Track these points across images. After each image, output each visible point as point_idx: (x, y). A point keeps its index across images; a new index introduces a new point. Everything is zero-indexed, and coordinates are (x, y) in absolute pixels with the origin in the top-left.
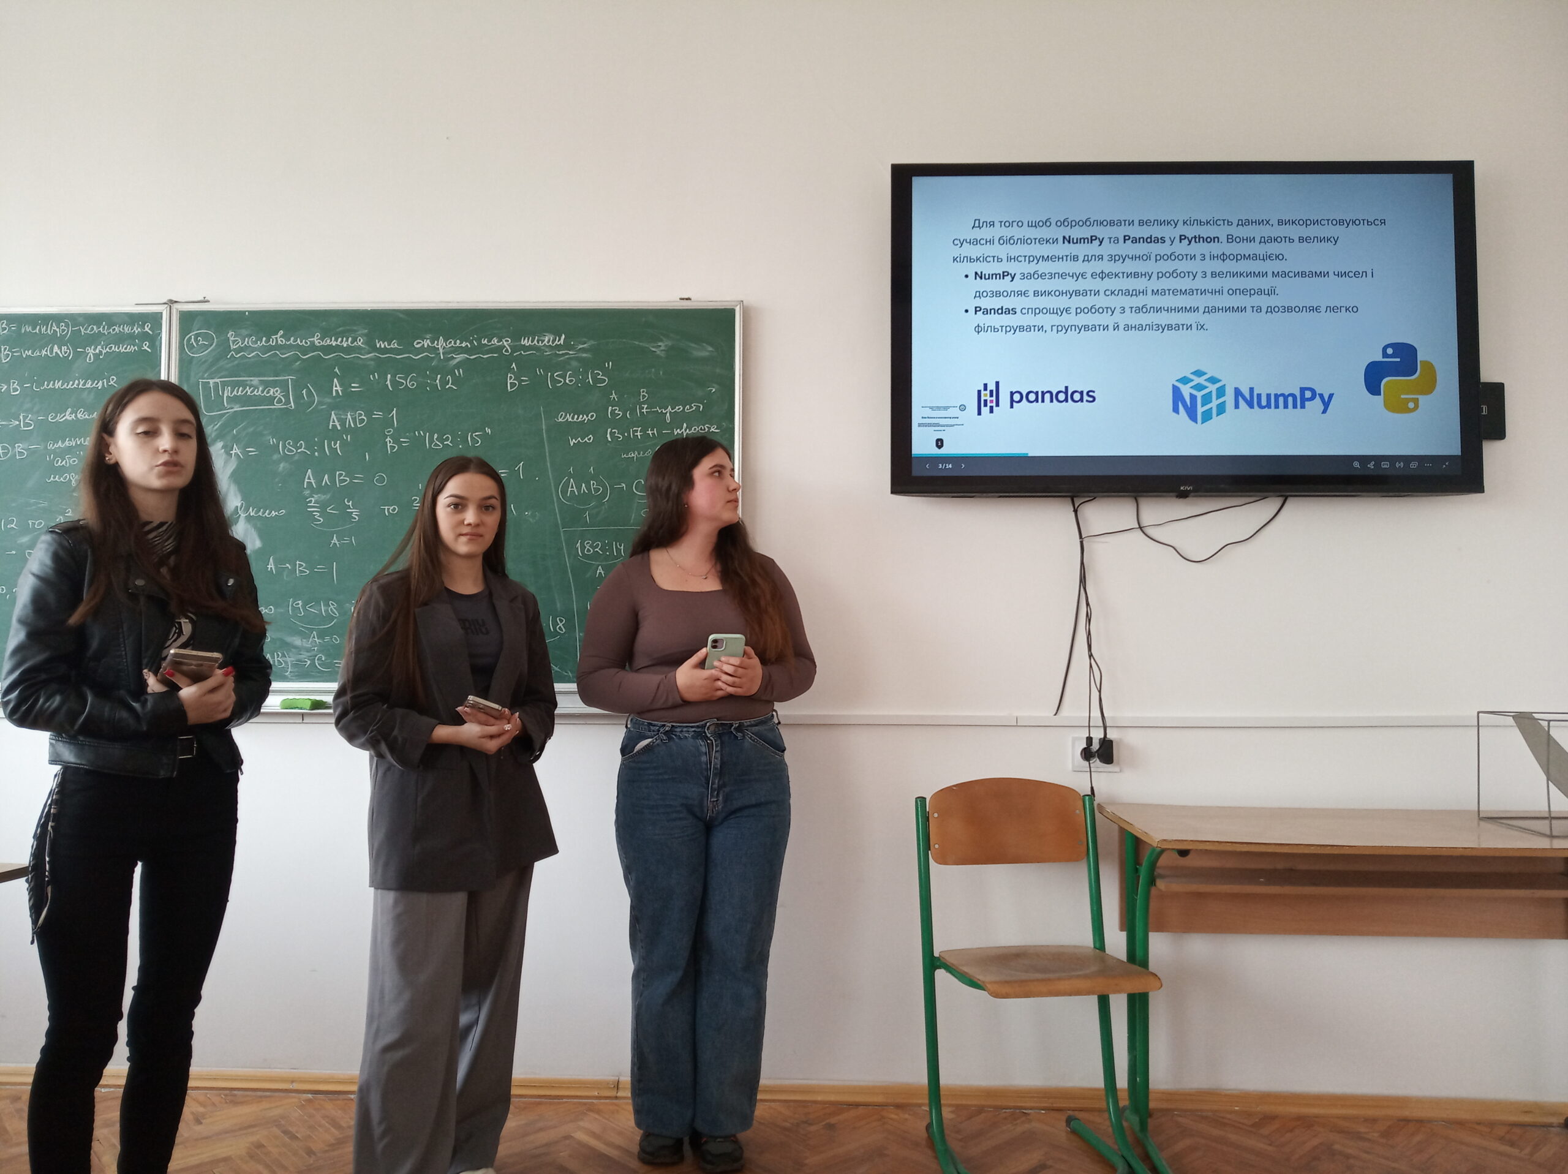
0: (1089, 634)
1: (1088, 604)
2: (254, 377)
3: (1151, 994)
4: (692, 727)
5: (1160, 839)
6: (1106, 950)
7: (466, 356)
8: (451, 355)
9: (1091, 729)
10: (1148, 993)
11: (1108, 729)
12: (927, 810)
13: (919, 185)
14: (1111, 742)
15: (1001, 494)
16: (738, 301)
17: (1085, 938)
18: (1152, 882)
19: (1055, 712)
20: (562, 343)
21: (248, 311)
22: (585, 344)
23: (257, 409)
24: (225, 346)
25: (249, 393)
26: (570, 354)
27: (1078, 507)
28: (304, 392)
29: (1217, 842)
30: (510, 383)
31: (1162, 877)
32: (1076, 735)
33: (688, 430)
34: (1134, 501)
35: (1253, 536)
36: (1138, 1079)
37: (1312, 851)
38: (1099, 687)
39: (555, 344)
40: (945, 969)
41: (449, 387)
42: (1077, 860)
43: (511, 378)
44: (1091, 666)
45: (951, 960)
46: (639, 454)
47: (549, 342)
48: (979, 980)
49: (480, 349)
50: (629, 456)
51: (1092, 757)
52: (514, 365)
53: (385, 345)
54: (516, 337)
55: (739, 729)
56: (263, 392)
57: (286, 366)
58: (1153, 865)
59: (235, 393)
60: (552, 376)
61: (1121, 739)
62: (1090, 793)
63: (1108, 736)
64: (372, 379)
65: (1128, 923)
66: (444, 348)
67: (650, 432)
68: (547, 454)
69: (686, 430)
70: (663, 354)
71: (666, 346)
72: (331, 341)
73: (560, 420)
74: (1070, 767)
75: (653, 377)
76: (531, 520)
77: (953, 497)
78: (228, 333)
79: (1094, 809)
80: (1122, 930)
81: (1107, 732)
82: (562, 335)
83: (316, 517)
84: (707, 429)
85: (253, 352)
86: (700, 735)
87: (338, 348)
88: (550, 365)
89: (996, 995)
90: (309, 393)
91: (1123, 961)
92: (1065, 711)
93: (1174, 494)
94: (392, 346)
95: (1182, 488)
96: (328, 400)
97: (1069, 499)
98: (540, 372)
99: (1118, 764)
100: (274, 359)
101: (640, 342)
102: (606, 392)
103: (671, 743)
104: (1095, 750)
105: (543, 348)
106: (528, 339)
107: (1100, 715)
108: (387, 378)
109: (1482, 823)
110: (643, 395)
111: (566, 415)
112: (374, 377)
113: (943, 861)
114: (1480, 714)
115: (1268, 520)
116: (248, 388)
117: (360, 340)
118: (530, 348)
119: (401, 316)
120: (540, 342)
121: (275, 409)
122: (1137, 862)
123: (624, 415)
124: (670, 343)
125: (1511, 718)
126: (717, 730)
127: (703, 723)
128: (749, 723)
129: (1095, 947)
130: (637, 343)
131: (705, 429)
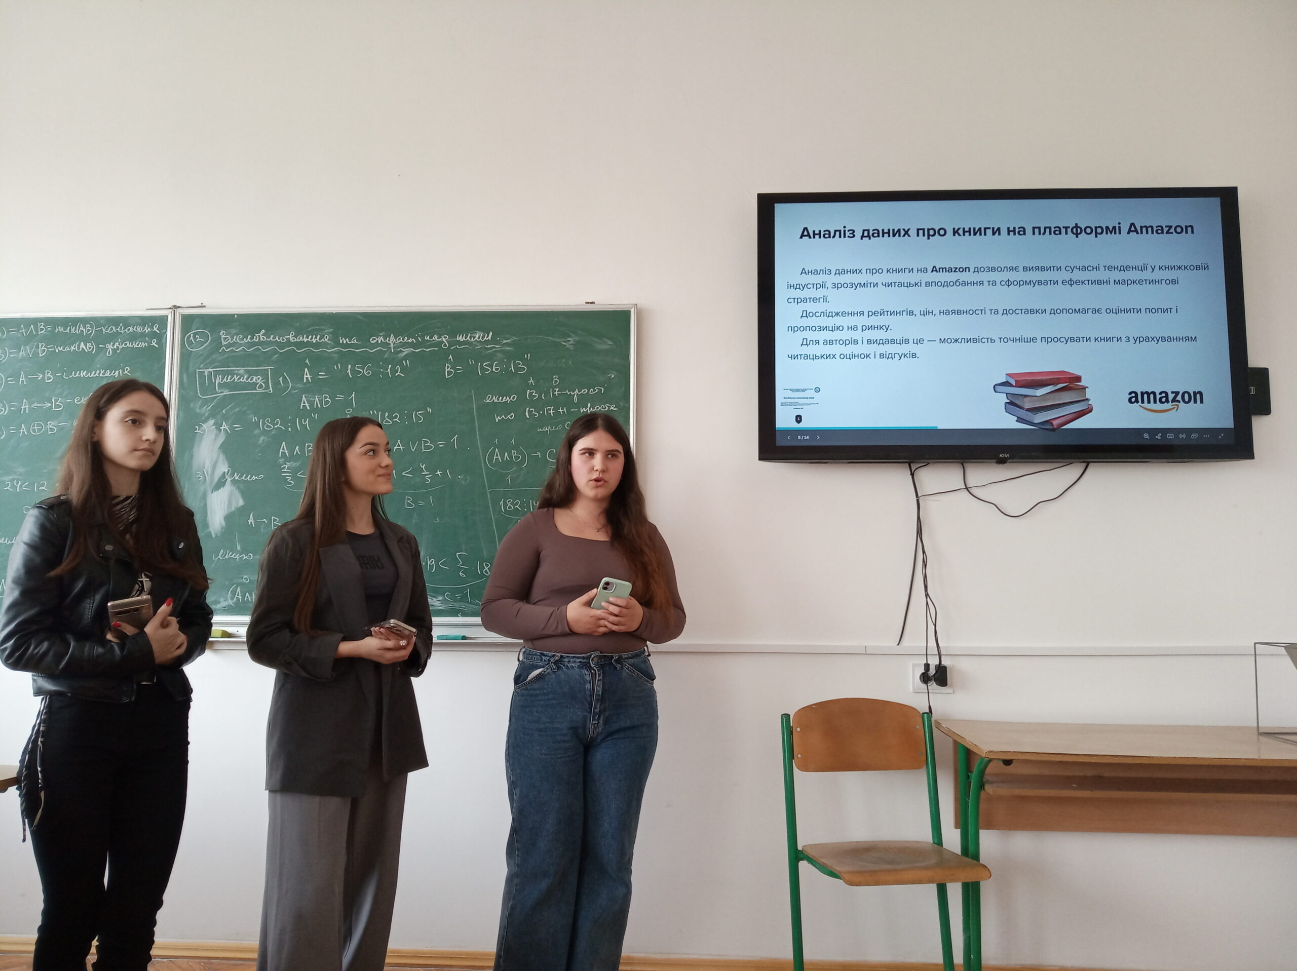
0: (925, 577)
1: (924, 552)
2: (240, 367)
3: (982, 883)
4: (578, 658)
5: (988, 750)
6: (943, 845)
7: (412, 349)
8: (400, 349)
9: (928, 656)
10: (979, 882)
11: (942, 657)
12: (791, 725)
13: (780, 210)
14: (945, 668)
15: (851, 461)
16: (632, 304)
17: (925, 835)
18: (981, 786)
19: (897, 643)
20: (490, 339)
21: (236, 314)
22: (507, 340)
23: (243, 393)
24: (217, 343)
25: (236, 380)
26: (495, 347)
27: (914, 471)
28: (281, 379)
29: (1036, 753)
30: (448, 371)
31: (988, 782)
32: (916, 662)
33: (592, 409)
34: (961, 466)
35: (1060, 495)
36: (972, 956)
37: (1117, 761)
38: (934, 622)
39: (484, 340)
40: (808, 861)
41: (398, 375)
42: (918, 767)
43: (448, 367)
44: (927, 604)
45: (811, 853)
46: (552, 428)
47: (479, 338)
48: (836, 870)
49: (423, 344)
50: (544, 430)
51: (930, 680)
52: (451, 357)
53: (347, 342)
54: (453, 334)
55: (618, 661)
56: (247, 379)
57: (266, 359)
58: (982, 773)
59: (225, 380)
60: (481, 366)
61: (953, 666)
62: (928, 712)
63: (943, 663)
64: (336, 369)
65: (962, 822)
66: (394, 343)
67: (561, 411)
68: (477, 428)
69: (590, 409)
70: (571, 348)
71: (574, 341)
72: (303, 338)
73: (488, 401)
74: (911, 689)
75: (564, 366)
76: (463, 483)
77: (810, 463)
78: (220, 332)
79: (931, 724)
80: (956, 827)
81: (942, 659)
82: (489, 333)
83: (288, 480)
84: (607, 408)
85: (241, 347)
86: (585, 665)
87: (309, 344)
88: (481, 355)
89: (851, 883)
90: (285, 379)
91: (959, 855)
92: (906, 642)
93: (995, 460)
94: (352, 342)
95: (1001, 456)
96: (299, 385)
97: (907, 465)
98: (472, 362)
99: (951, 686)
100: (257, 353)
101: (554, 338)
102: (525, 378)
103: (560, 672)
104: (932, 675)
105: (475, 343)
106: (463, 336)
107: (936, 645)
108: (348, 367)
109: (1262, 738)
110: (555, 381)
111: (493, 397)
112: (337, 366)
113: (805, 768)
114: (1257, 645)
115: (1075, 481)
116: (235, 376)
117: (326, 337)
118: (464, 343)
119: (360, 318)
120: (472, 338)
121: (257, 393)
122: (969, 769)
123: (540, 396)
124: (577, 339)
125: (1283, 648)
126: (599, 661)
127: (588, 654)
128: (626, 656)
129: (934, 843)
130: (551, 338)
131: (605, 408)
